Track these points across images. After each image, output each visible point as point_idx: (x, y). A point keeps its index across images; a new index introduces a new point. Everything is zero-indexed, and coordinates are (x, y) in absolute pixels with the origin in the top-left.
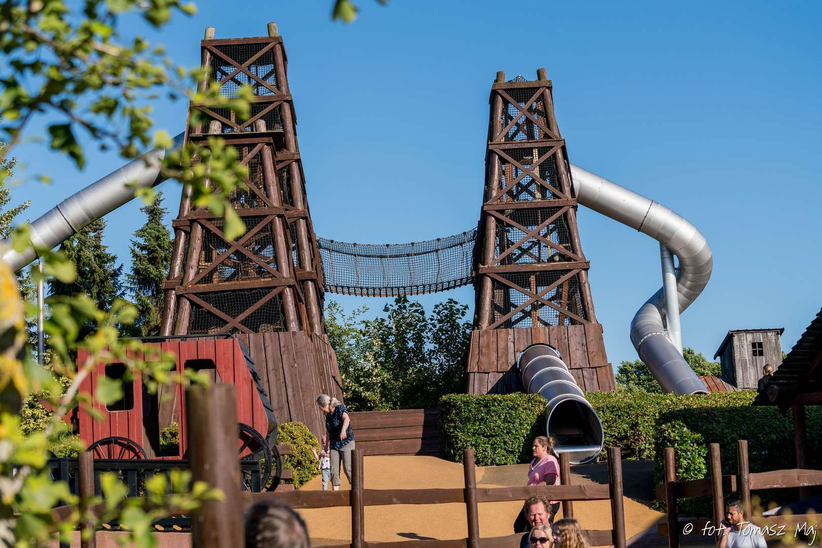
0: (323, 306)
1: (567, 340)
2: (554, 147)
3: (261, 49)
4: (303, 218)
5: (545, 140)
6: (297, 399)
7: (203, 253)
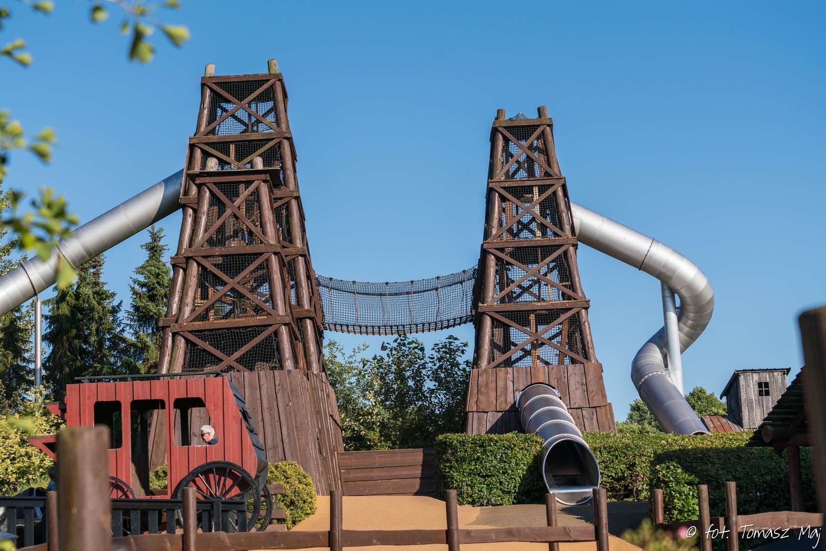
0: (322, 344)
1: (566, 380)
2: (554, 185)
3: (261, 86)
4: (301, 255)
5: (545, 178)
6: (292, 438)
7: (199, 290)
